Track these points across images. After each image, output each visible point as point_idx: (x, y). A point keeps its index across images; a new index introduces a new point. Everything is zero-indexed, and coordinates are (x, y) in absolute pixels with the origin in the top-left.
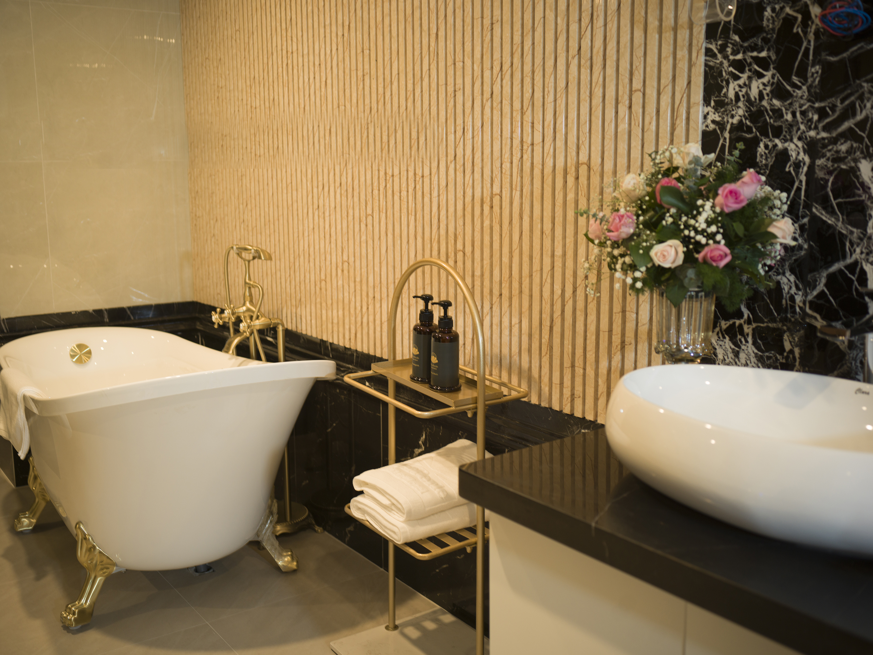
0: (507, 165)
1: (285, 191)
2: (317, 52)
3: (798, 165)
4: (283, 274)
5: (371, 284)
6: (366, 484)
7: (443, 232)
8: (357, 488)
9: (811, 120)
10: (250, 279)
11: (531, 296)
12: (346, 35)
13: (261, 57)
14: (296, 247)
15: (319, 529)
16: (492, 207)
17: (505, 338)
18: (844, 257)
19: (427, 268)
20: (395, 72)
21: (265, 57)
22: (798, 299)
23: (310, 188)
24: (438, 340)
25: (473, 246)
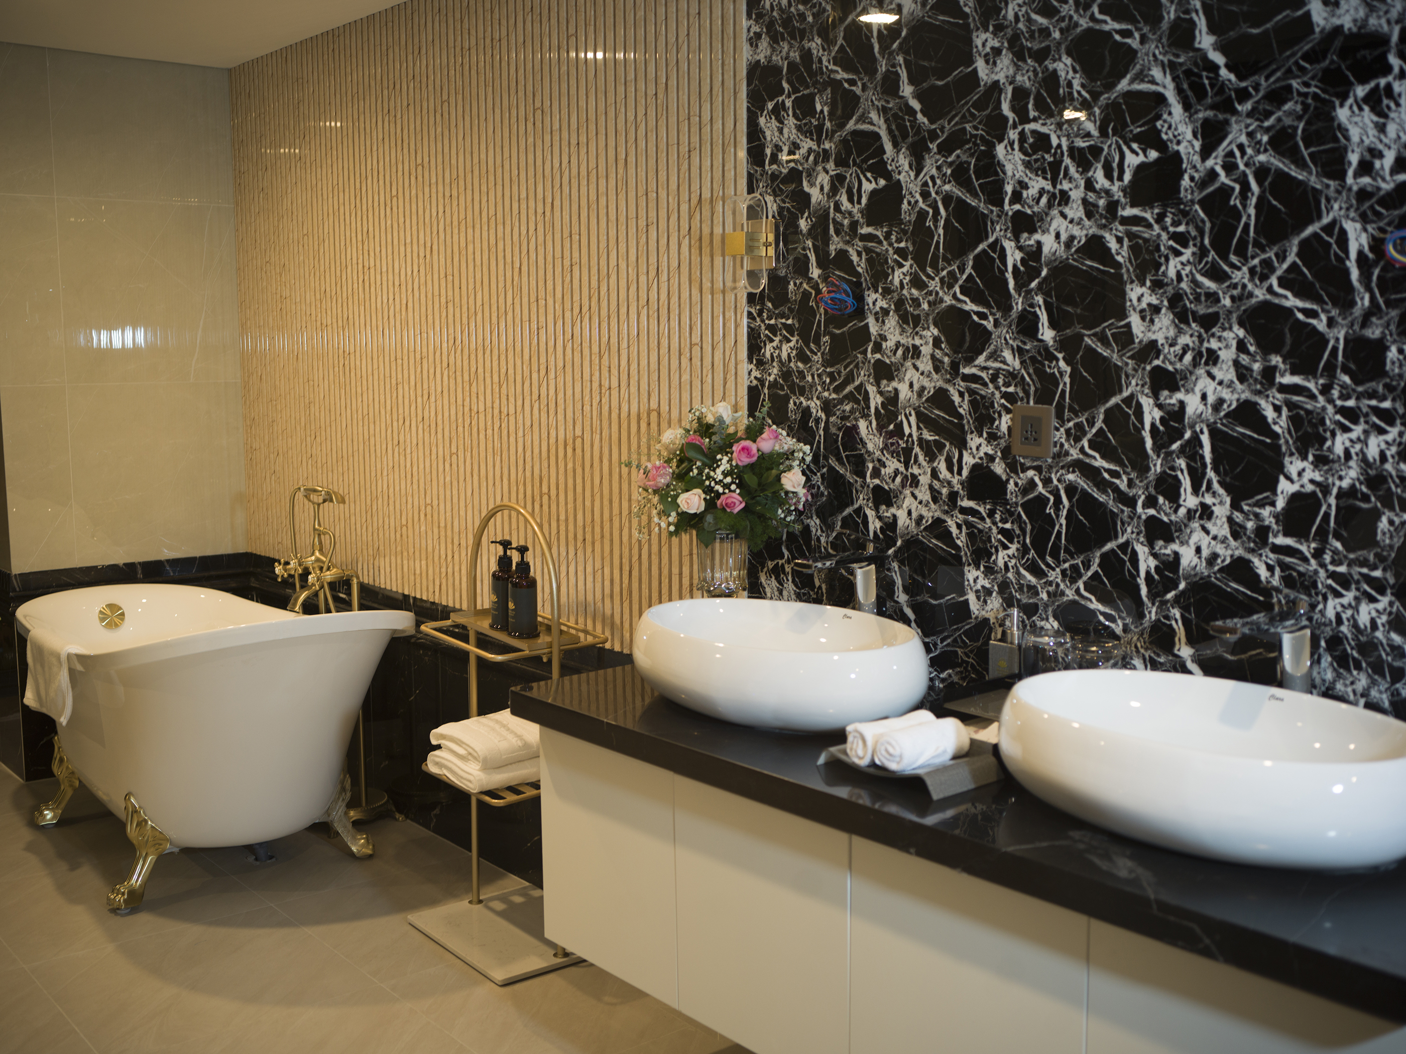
0: (587, 408)
1: (361, 424)
2: (397, 271)
3: (817, 421)
4: (358, 518)
5: (456, 529)
6: (443, 737)
7: (528, 474)
8: (434, 742)
9: (824, 382)
10: (319, 525)
11: (612, 541)
12: (428, 256)
13: (333, 269)
14: (374, 487)
15: (401, 818)
16: (574, 450)
17: (590, 585)
18: (852, 504)
19: (506, 512)
20: (479, 303)
21: (338, 269)
22: (823, 540)
23: (389, 422)
24: (515, 585)
25: (558, 489)
